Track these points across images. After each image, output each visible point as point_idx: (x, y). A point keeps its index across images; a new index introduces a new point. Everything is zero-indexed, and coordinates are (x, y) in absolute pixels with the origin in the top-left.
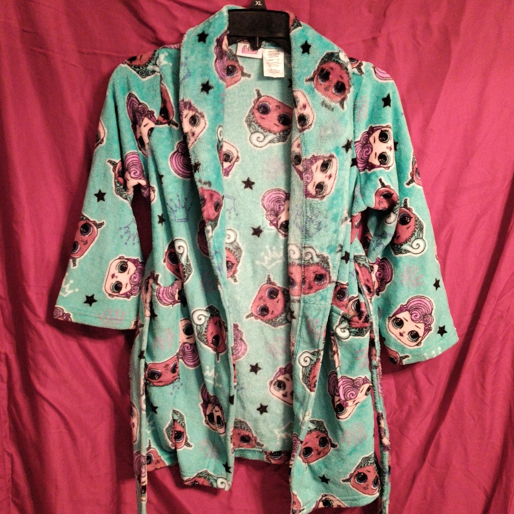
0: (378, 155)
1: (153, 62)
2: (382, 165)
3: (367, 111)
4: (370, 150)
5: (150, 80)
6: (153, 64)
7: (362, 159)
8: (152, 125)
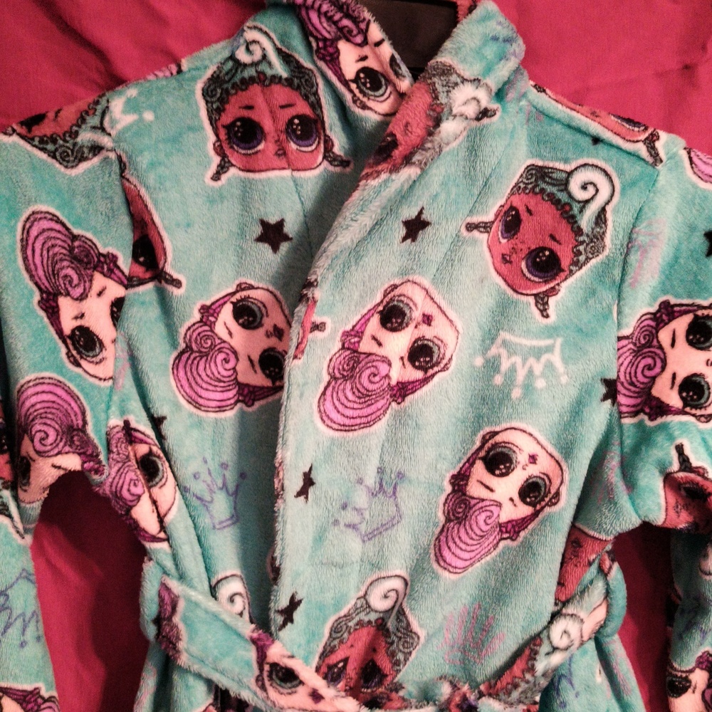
0: (679, 380)
1: (94, 121)
2: (688, 409)
3: (660, 260)
4: (659, 364)
5: (89, 171)
6: (94, 128)
7: (632, 384)
8: (115, 290)
